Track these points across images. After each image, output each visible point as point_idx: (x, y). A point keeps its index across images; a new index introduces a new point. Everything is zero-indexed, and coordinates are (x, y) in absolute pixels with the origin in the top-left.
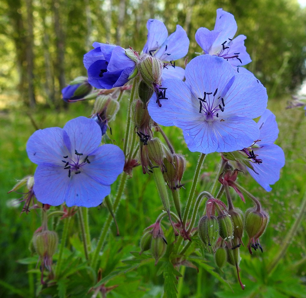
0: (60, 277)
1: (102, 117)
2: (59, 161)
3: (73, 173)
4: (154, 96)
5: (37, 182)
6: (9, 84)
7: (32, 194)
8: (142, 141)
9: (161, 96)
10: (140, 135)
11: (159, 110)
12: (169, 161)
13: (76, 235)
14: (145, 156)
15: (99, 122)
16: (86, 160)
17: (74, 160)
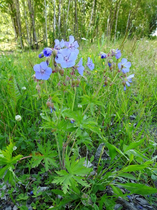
0: (42, 97)
1: (47, 62)
2: (40, 71)
3: (42, 73)
4: (56, 57)
5: (36, 75)
6: (10, 37)
7: (35, 78)
8: (55, 66)
9: (57, 57)
10: (54, 65)
11: (57, 60)
12: (60, 70)
13: (44, 89)
14: (56, 69)
15: (47, 63)
16: (45, 70)
17: (42, 71)
